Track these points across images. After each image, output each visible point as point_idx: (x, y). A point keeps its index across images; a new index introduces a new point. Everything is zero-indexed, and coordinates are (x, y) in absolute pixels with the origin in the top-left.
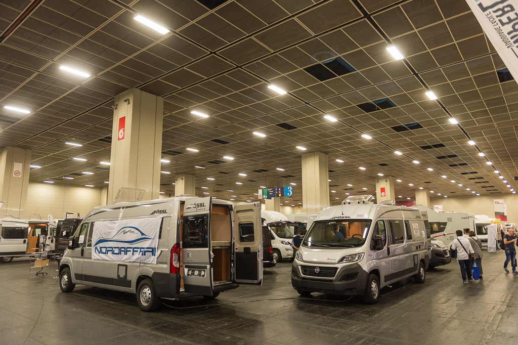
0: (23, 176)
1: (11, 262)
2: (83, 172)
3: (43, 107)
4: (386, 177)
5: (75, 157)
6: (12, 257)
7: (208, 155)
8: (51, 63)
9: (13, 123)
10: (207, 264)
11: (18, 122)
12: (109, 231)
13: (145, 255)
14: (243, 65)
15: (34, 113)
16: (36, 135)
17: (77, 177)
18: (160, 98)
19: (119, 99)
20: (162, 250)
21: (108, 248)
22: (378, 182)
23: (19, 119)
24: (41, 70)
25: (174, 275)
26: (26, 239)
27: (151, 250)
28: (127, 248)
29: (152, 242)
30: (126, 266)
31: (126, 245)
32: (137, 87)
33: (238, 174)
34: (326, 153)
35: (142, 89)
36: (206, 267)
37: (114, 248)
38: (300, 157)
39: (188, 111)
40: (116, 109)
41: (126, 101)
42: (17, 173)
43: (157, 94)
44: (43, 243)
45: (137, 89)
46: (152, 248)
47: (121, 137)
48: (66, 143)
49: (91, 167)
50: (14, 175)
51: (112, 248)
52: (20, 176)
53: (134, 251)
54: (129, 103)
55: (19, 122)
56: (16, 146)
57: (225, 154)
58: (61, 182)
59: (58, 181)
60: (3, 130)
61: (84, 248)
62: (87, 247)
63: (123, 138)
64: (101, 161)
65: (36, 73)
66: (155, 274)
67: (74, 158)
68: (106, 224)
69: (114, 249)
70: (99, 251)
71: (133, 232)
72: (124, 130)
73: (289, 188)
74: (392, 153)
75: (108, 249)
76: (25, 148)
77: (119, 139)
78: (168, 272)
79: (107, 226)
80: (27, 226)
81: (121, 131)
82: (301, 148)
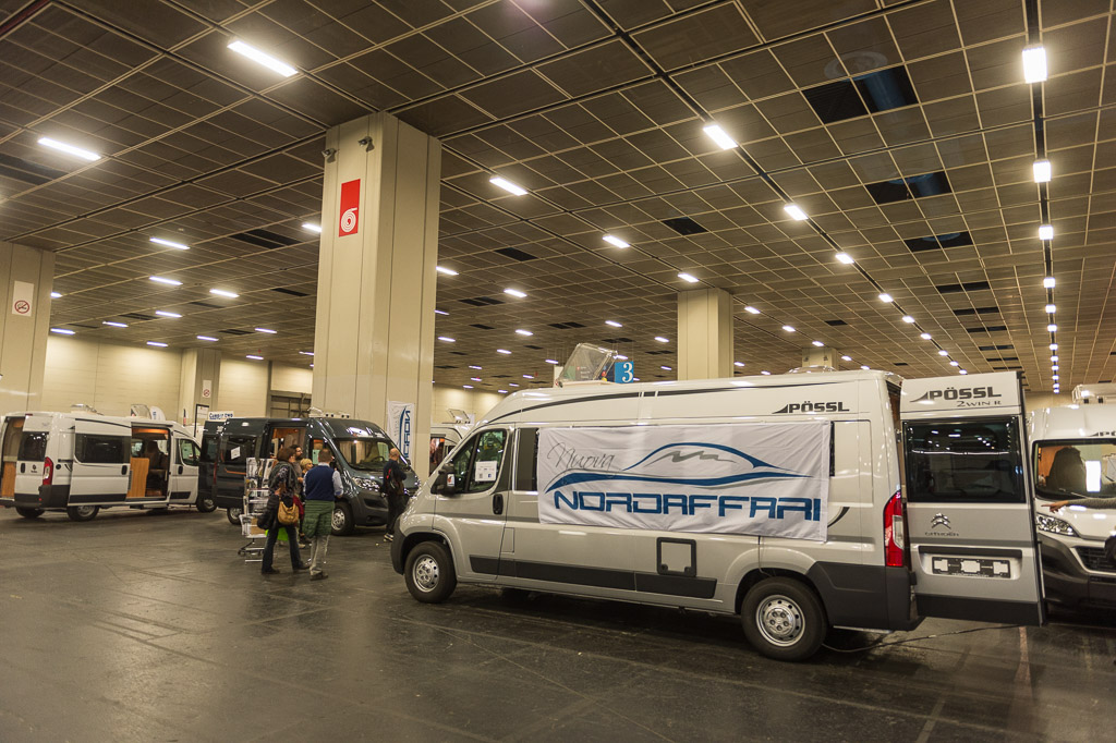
0: (36, 313)
1: (94, 519)
2: (158, 313)
3: (135, 148)
4: (826, 349)
5: (153, 274)
6: (97, 507)
7: (470, 285)
8: (211, 29)
9: (39, 181)
10: (1025, 544)
11: (54, 181)
12: (609, 452)
13: (781, 516)
14: (671, 72)
15: (107, 159)
16: (85, 216)
17: (136, 322)
18: (434, 140)
19: (339, 138)
20: (846, 505)
21: (608, 495)
22: (807, 359)
23: (56, 174)
24: (173, 50)
25: (901, 572)
26: (128, 465)
27: (802, 505)
28: (693, 497)
29: (806, 486)
30: (693, 543)
31: (688, 490)
32: (389, 111)
33: (513, 331)
34: (731, 292)
35: (399, 117)
36: (1018, 556)
37: (635, 495)
38: (674, 297)
39: (485, 177)
40: (332, 159)
41: (364, 142)
42: (22, 306)
43: (430, 132)
44: (257, 477)
45: (390, 115)
46: (808, 502)
47: (347, 228)
48: (154, 240)
49: (181, 301)
50: (14, 312)
51: (628, 495)
52: (29, 314)
53: (722, 506)
54: (371, 148)
55: (58, 180)
56: (17, 242)
57: (508, 284)
58: (93, 334)
59: (85, 330)
60: (6, 200)
61: (504, 494)
62: (515, 492)
63: (355, 231)
64: (214, 286)
65: (160, 56)
66: (821, 567)
67: (153, 278)
68: (590, 433)
69: (634, 499)
70: (572, 501)
71: (715, 457)
72: (356, 213)
73: (625, 366)
74: (873, 296)
75: (607, 499)
76: (41, 246)
77: (342, 233)
78: (881, 562)
79: (595, 439)
80: (129, 433)
81: (349, 213)
82: (688, 278)
